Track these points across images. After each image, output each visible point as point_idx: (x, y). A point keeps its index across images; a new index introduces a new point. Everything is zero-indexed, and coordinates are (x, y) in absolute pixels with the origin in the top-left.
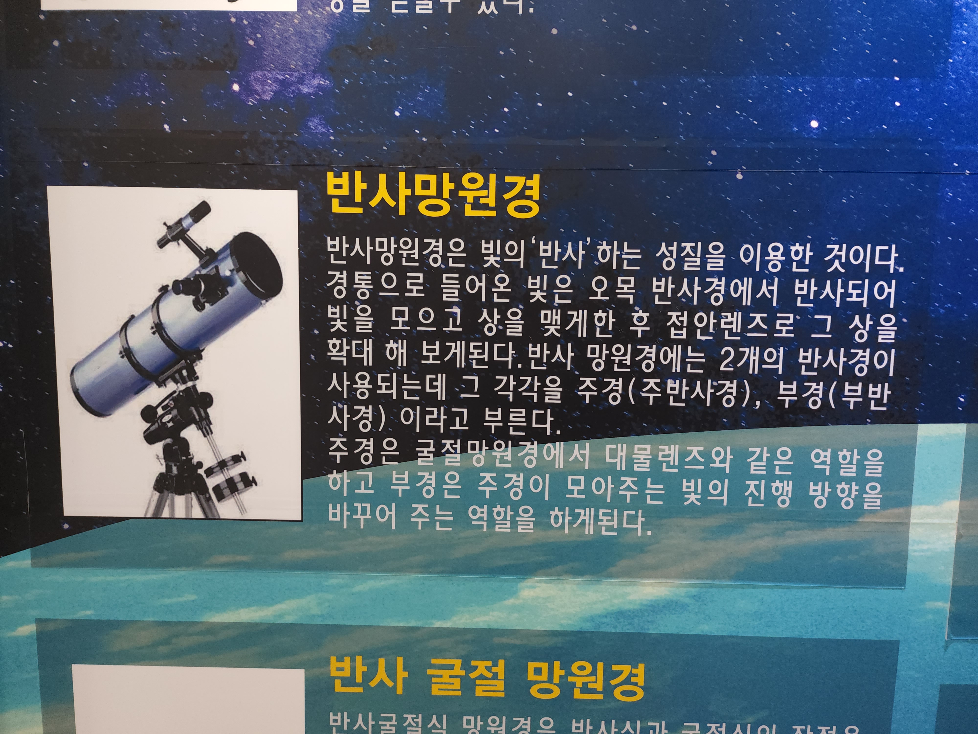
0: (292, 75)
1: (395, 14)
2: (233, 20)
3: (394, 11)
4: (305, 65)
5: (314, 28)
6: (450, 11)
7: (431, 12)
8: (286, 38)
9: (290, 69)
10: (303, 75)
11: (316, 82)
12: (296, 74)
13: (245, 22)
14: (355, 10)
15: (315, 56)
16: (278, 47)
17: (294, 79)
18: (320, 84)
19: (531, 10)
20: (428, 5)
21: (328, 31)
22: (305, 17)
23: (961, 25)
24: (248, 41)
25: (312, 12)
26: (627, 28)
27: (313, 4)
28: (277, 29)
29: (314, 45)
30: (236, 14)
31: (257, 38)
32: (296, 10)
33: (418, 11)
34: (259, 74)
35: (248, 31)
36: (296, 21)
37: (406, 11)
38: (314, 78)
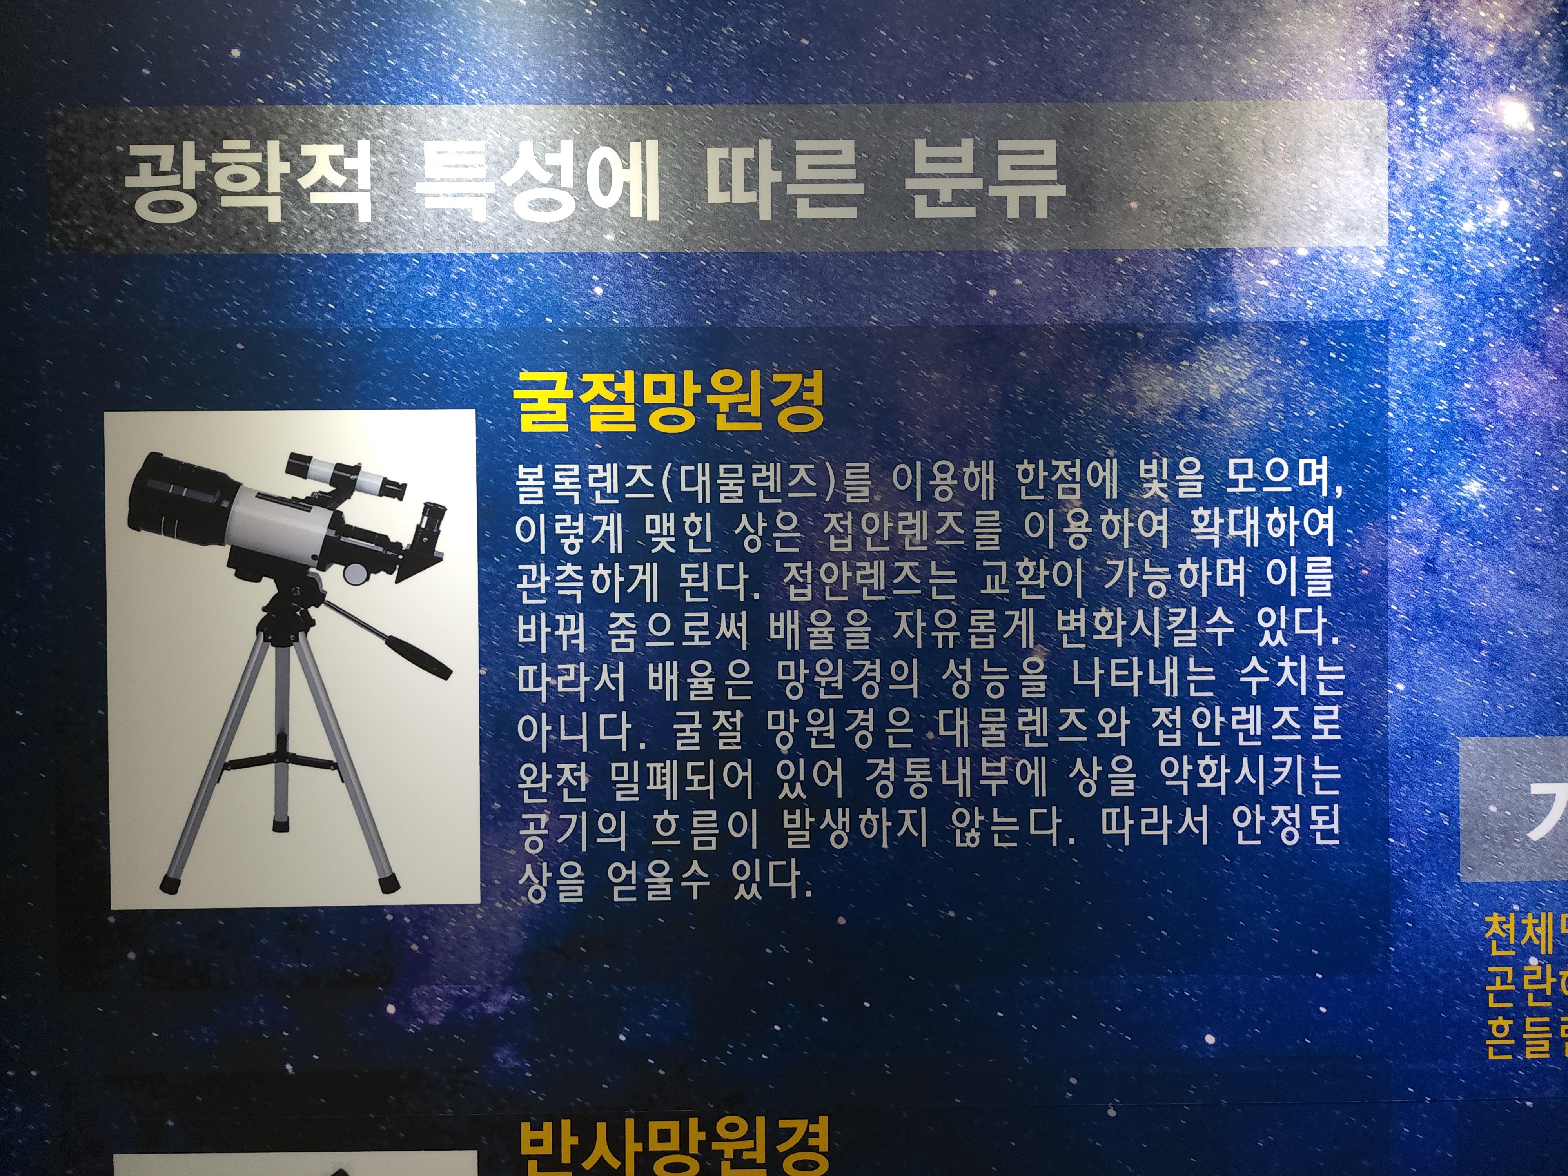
0: (473, 989)
1: (618, 903)
2: (390, 917)
3: (616, 899)
4: (491, 975)
5: (504, 925)
6: (695, 897)
7: (669, 899)
8: (464, 939)
9: (470, 981)
10: (488, 988)
11: (506, 998)
12: (478, 988)
13: (407, 920)
14: (562, 900)
15: (505, 963)
16: (453, 952)
17: (474, 995)
18: (511, 1000)
19: (809, 894)
20: (664, 889)
21: (524, 928)
22: (493, 910)
23: (1404, 902)
24: (410, 945)
25: (500, 902)
26: (942, 915)
27: (503, 893)
28: (452, 927)
29: (504, 947)
30: (393, 909)
31: (423, 940)
32: (479, 902)
33: (650, 898)
34: (424, 990)
35: (410, 932)
36: (479, 916)
37: (634, 899)
38: (504, 993)
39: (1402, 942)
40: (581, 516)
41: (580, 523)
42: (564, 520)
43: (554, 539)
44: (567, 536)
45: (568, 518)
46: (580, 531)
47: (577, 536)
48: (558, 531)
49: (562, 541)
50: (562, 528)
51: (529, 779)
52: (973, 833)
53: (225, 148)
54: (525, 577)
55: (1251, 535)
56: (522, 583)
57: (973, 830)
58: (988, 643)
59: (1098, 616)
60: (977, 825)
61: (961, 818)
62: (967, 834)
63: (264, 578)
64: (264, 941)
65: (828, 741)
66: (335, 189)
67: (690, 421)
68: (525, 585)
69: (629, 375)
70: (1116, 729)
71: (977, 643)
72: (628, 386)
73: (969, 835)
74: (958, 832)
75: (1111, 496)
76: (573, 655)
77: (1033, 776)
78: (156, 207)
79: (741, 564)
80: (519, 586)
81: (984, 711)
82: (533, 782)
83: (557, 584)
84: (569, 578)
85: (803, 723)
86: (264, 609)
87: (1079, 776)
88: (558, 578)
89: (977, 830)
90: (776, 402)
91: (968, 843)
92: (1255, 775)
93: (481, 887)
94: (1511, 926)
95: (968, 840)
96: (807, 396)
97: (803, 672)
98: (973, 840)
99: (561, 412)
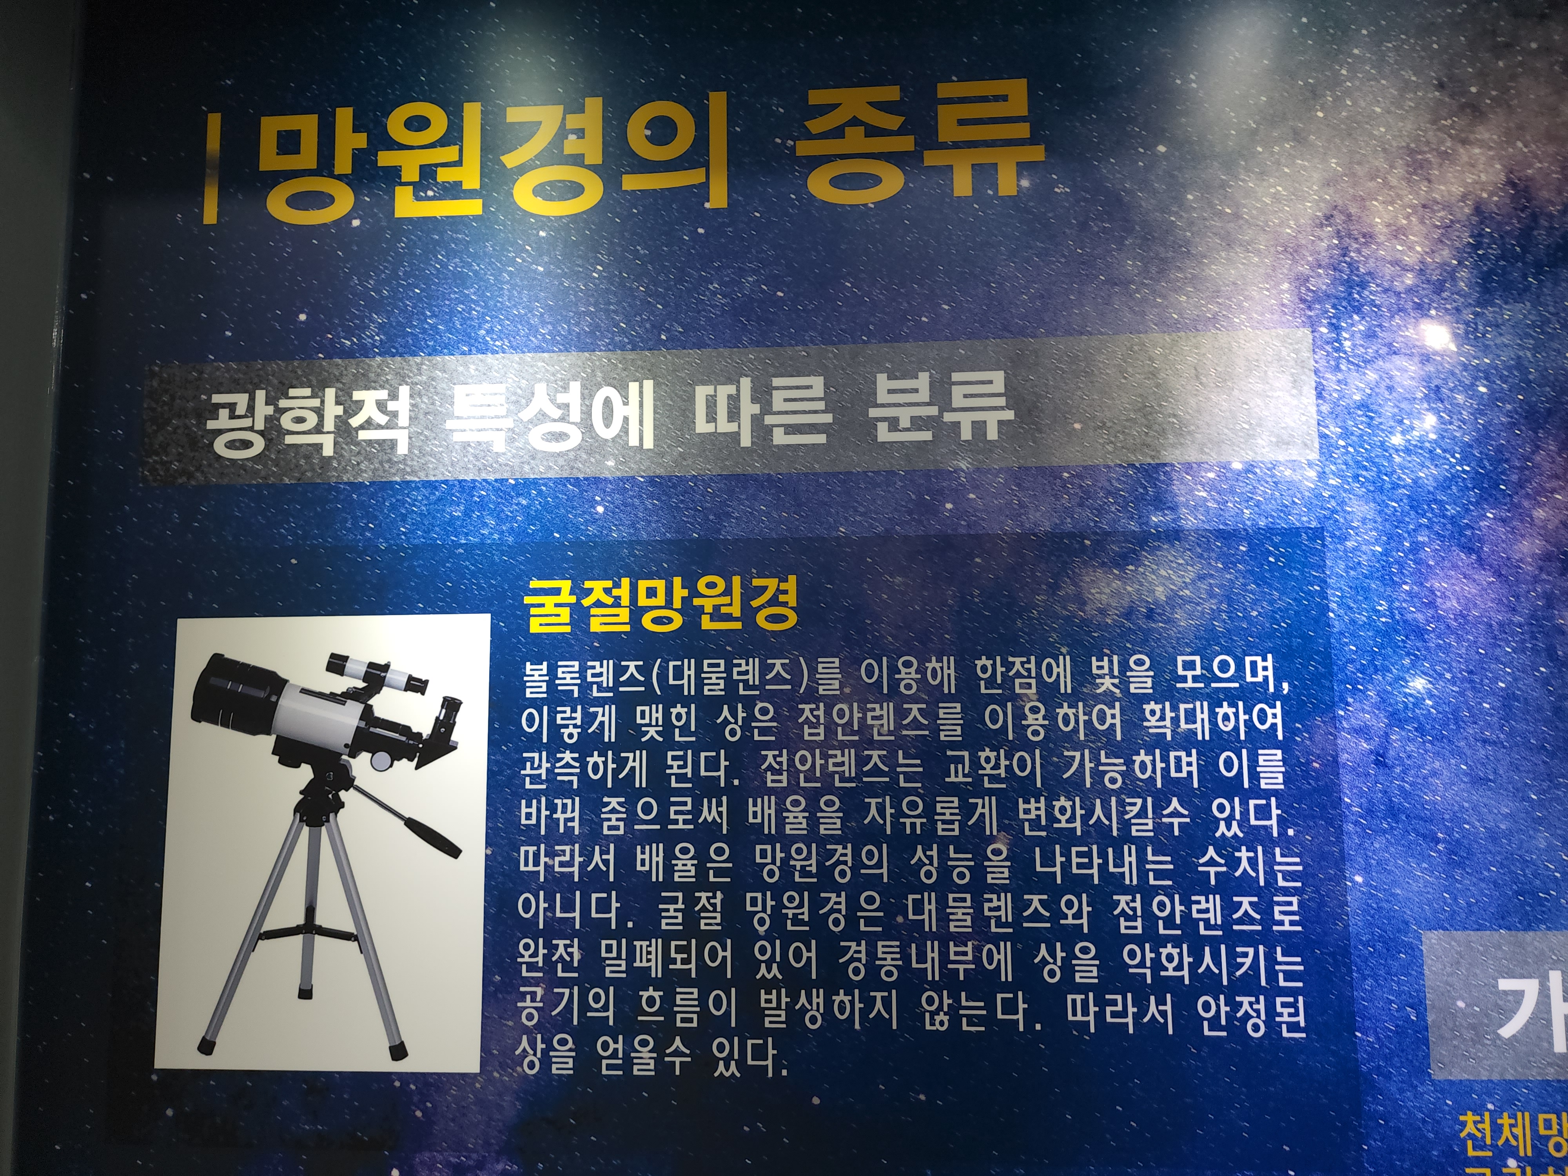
0: (470, 1157)
1: (605, 1076)
2: (397, 1084)
3: (604, 1072)
4: (487, 1144)
5: (500, 1095)
6: (678, 1073)
7: (653, 1073)
8: (464, 1107)
9: (467, 1149)
10: (484, 1157)
11: (500, 1167)
12: (474, 1156)
13: (413, 1087)
14: (554, 1071)
15: (500, 1132)
16: (453, 1120)
17: (471, 1163)
18: (505, 1170)
19: (784, 1073)
20: (649, 1064)
21: (518, 1098)
22: (490, 1080)
24: (414, 1112)
25: (499, 1073)
26: (913, 1098)
27: (500, 1063)
28: (453, 1095)
29: (499, 1117)
30: (401, 1076)
31: (427, 1107)
32: (478, 1071)
33: (635, 1072)
34: (426, 1156)
35: (416, 1099)
36: (478, 1085)
37: (621, 1073)
38: (498, 1162)
39: (1375, 1140)
40: (579, 708)
41: (578, 715)
42: (565, 712)
43: (555, 729)
44: (566, 726)
45: (568, 709)
46: (578, 722)
47: (575, 726)
48: (559, 722)
49: (562, 730)
50: (562, 719)
51: (527, 954)
52: (941, 1017)
53: (290, 395)
54: (528, 764)
55: (1201, 728)
56: (525, 769)
57: (942, 1013)
58: (953, 830)
59: (1057, 805)
60: (946, 1009)
61: (930, 1001)
62: (936, 1017)
63: (303, 765)
64: (285, 1103)
65: (802, 923)
66: (379, 427)
67: (678, 621)
68: (528, 771)
69: (625, 582)
70: (1078, 915)
71: (943, 830)
72: (624, 592)
73: (938, 1019)
74: (927, 1015)
75: (1066, 690)
76: (568, 837)
77: (999, 960)
78: (231, 445)
79: (722, 752)
80: (523, 772)
81: (951, 896)
82: (530, 956)
83: (557, 771)
84: (568, 765)
85: (779, 907)
86: (301, 793)
87: (1044, 962)
88: (558, 765)
89: (945, 1014)
90: (755, 603)
91: (938, 1026)
92: (1218, 965)
93: (481, 1057)
94: (1487, 1126)
95: (937, 1023)
96: (782, 598)
97: (779, 855)
98: (942, 1023)
99: (565, 614)
